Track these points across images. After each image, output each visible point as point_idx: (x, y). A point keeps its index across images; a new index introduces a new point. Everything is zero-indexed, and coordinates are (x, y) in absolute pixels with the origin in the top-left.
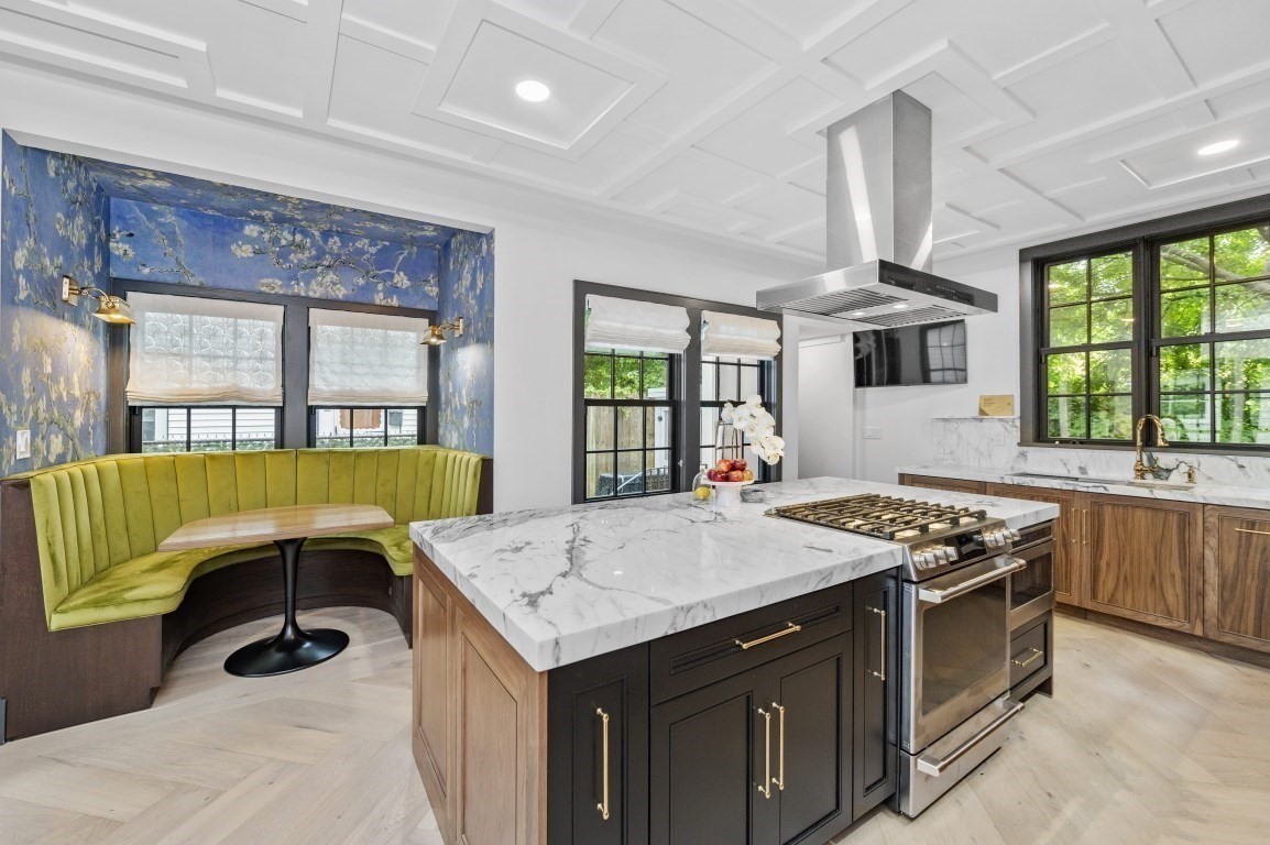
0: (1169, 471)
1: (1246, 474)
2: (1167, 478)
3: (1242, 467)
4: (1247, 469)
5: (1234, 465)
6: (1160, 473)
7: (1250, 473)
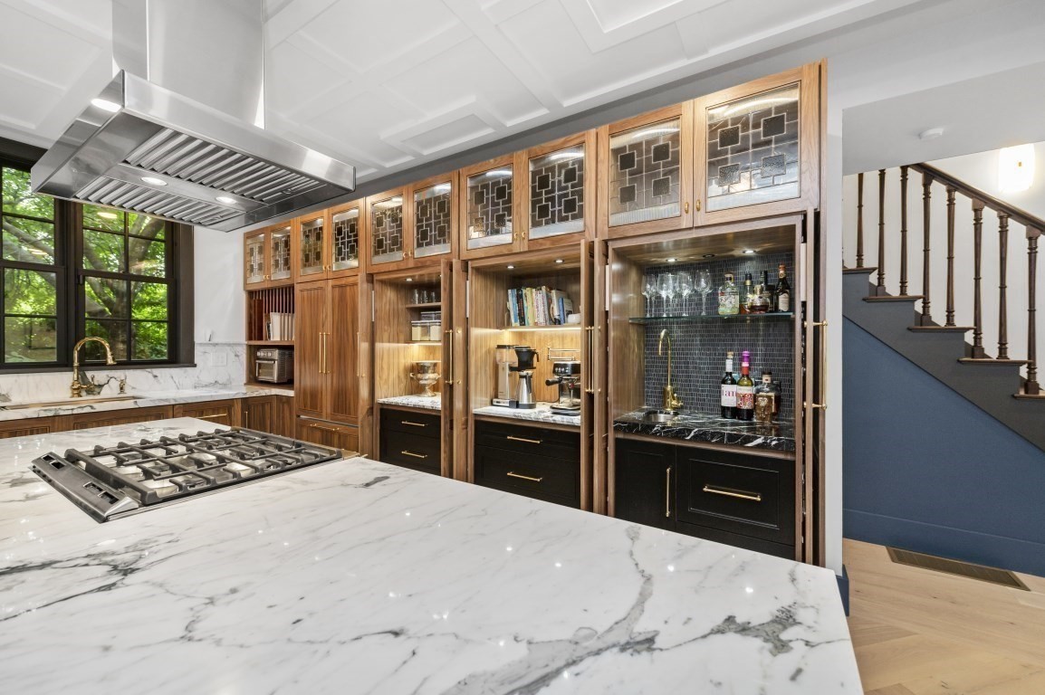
0: (101, 386)
1: (158, 381)
2: (99, 393)
3: (155, 376)
4: (159, 378)
5: (150, 375)
6: (93, 389)
7: (162, 381)
